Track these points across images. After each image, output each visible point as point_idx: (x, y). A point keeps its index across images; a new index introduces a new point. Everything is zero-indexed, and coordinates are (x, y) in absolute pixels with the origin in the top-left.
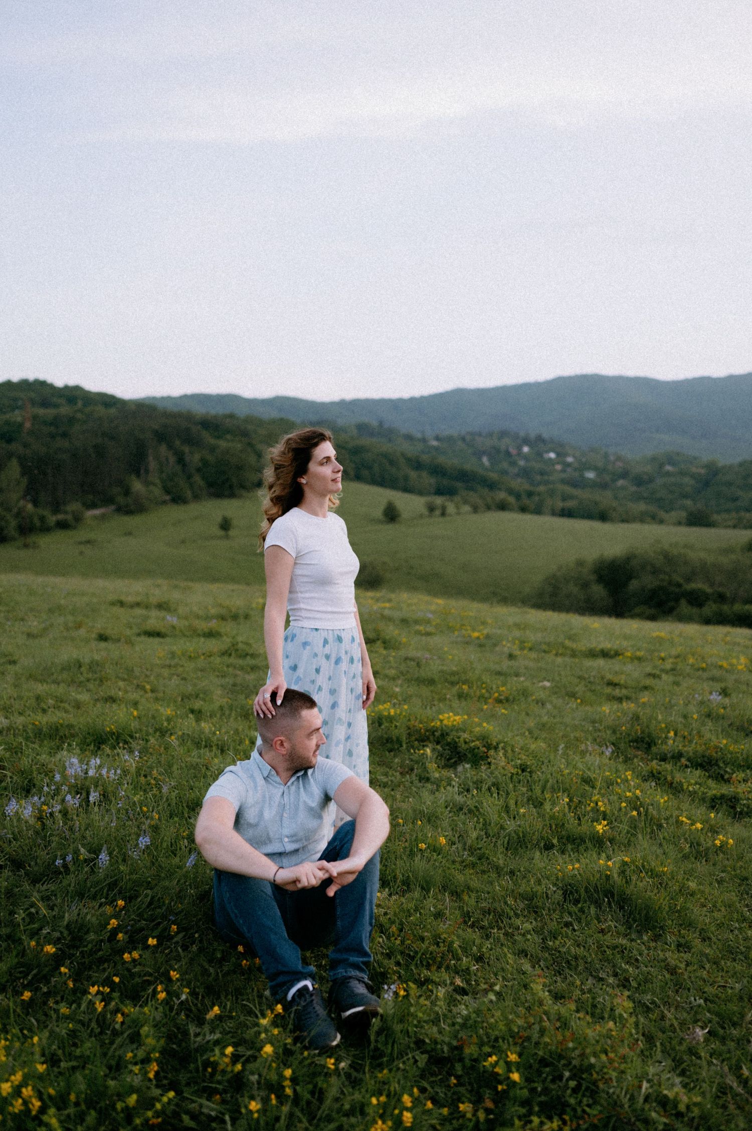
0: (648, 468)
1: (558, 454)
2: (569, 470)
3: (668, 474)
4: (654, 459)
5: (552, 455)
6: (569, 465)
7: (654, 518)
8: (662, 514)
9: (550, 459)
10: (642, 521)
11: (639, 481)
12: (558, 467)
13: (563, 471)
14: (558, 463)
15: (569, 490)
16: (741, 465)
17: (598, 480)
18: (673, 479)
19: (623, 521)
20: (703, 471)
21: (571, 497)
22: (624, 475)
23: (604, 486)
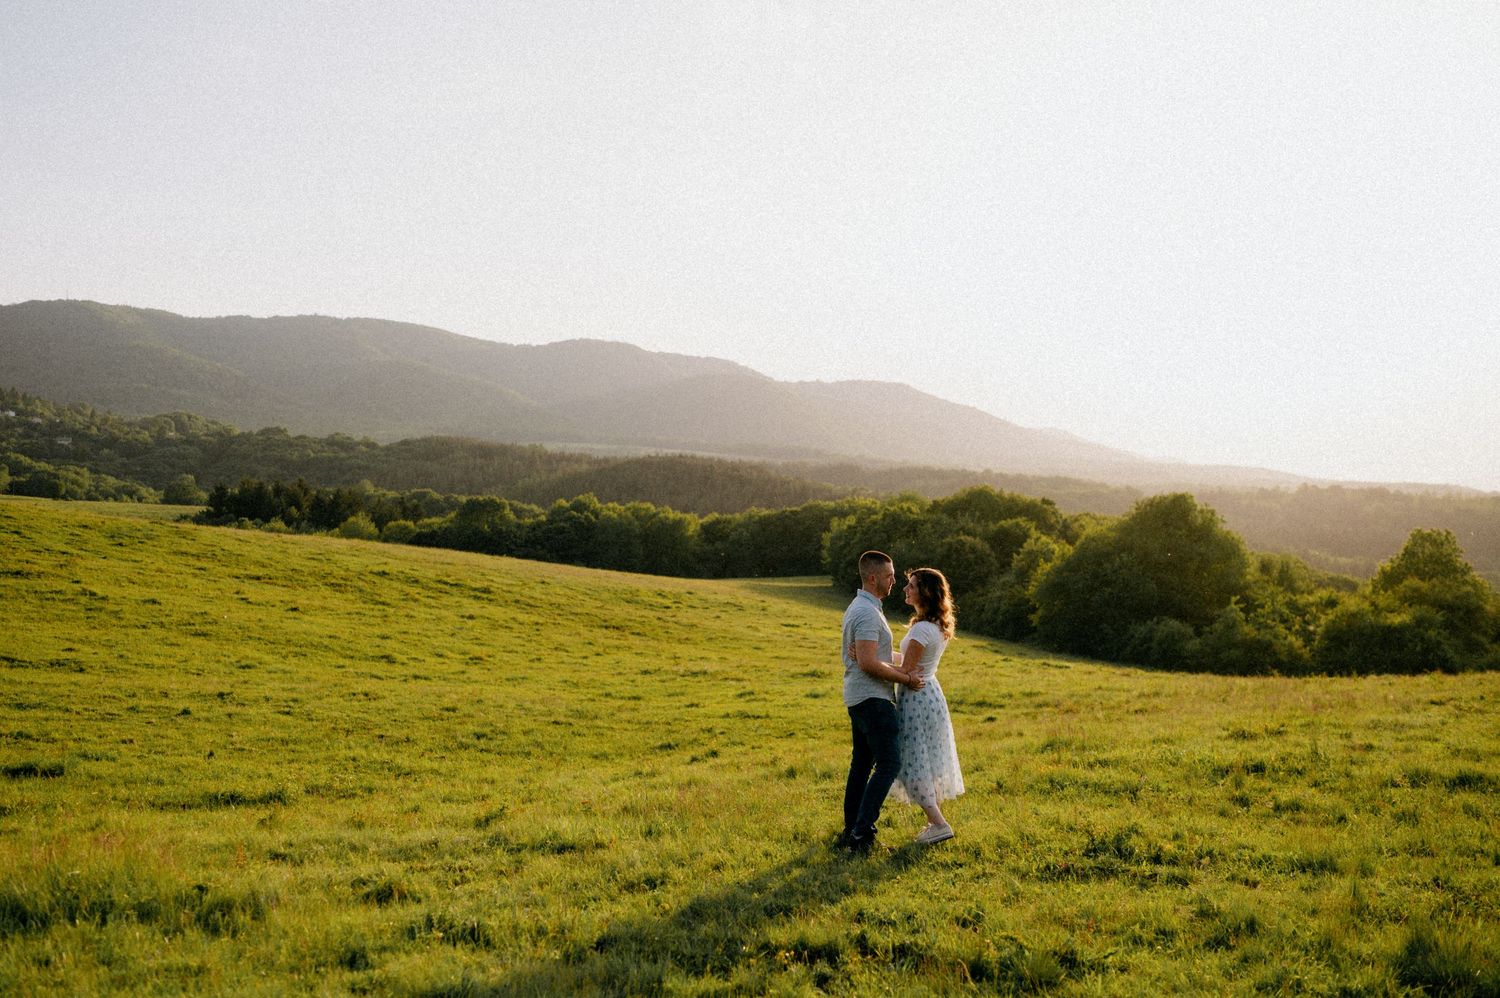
0: (145, 435)
1: (19, 413)
2: (36, 434)
3: (170, 442)
4: (154, 422)
5: (12, 414)
6: (34, 427)
7: (131, 494)
8: (143, 491)
9: (7, 417)
10: (116, 500)
11: (131, 450)
12: (20, 430)
13: (27, 436)
14: (21, 424)
15: (26, 460)
16: (264, 432)
17: (71, 448)
18: (175, 449)
19: (90, 498)
20: (215, 440)
21: (29, 469)
22: (112, 442)
23: (78, 458)
